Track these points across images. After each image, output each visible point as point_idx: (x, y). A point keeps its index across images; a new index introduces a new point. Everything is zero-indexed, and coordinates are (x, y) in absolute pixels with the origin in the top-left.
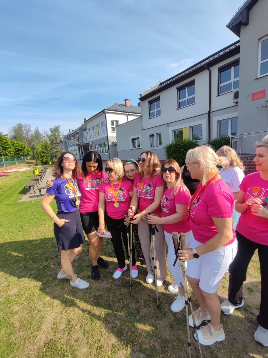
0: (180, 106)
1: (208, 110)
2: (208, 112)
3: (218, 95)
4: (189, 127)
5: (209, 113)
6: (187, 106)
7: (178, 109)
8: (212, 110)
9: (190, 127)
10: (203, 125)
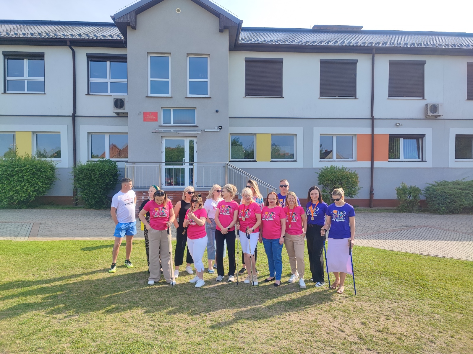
0: (8, 87)
1: (73, 112)
2: (72, 115)
3: (88, 94)
4: (31, 133)
5: (74, 116)
6: (26, 92)
7: (5, 92)
8: (78, 113)
9: (33, 132)
10: (61, 133)
